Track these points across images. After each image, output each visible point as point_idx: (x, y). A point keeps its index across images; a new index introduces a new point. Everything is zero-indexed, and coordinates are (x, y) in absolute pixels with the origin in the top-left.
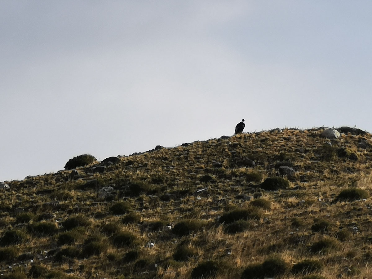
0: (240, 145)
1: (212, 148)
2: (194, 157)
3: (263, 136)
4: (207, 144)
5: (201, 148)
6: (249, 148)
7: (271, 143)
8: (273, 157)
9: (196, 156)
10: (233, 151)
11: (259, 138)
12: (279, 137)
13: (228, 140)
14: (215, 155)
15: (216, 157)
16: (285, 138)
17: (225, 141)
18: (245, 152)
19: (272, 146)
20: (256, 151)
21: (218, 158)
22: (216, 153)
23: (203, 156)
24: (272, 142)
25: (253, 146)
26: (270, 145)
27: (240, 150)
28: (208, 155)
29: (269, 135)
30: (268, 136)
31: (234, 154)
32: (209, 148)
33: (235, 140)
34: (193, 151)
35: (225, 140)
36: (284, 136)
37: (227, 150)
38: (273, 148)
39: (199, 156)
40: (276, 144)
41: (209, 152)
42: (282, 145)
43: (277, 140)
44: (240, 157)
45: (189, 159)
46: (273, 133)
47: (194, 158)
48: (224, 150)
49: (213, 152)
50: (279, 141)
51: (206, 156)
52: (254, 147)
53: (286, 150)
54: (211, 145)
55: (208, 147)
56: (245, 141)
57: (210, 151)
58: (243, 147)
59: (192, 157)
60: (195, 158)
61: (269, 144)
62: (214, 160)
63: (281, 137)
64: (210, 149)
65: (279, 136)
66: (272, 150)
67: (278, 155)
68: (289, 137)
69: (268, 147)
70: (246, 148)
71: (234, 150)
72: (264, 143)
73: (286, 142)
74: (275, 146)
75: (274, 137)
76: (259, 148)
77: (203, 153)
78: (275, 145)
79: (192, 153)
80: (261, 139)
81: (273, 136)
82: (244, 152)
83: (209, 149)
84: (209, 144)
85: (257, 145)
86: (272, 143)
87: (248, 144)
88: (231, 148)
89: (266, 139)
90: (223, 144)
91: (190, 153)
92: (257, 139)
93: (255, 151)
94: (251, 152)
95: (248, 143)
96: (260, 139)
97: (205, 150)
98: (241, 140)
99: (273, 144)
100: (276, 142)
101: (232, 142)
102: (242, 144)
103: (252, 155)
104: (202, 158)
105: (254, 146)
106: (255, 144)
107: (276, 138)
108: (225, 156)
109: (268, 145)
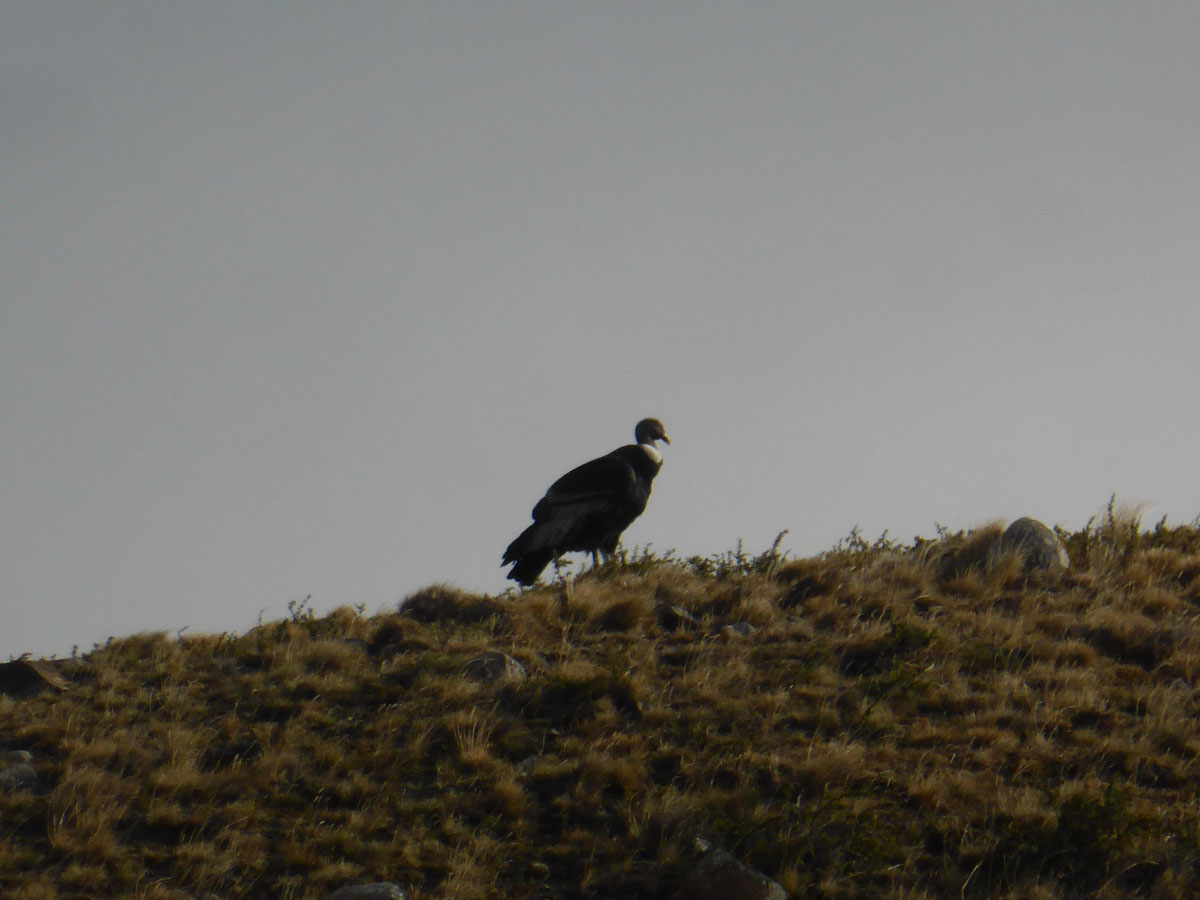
0: (624, 698)
1: (320, 728)
2: (121, 813)
3: (872, 610)
4: (256, 678)
5: (192, 721)
6: (724, 729)
7: (961, 690)
8: (990, 842)
9: (137, 806)
10: (548, 766)
11: (827, 623)
12: (1042, 626)
13: (481, 640)
14: (355, 801)
15: (356, 818)
16: (1106, 641)
17: (454, 652)
18: (683, 783)
19: (972, 717)
20: (795, 767)
21: (384, 834)
22: (361, 781)
23: (213, 809)
24: (964, 670)
25: (765, 710)
26: (947, 710)
27: (621, 751)
28: (266, 801)
29: (928, 593)
30: (923, 607)
31: (562, 800)
32: (281, 716)
33: (566, 646)
34: (103, 747)
35: (455, 641)
36: (1095, 617)
37: (476, 751)
38: (979, 743)
39: (174, 812)
40: (1019, 704)
41: (289, 768)
42: (1086, 718)
43: (1023, 658)
44: (620, 826)
45: (60, 839)
46: (971, 579)
47: (119, 827)
48: (444, 744)
49: (322, 767)
50: (1044, 670)
51: (251, 806)
52: (777, 727)
53: (1126, 774)
54: (307, 692)
55: (266, 714)
56: (669, 650)
57: (290, 756)
58: (657, 722)
59: (100, 819)
60: (133, 829)
61: (934, 696)
62: (338, 851)
63: (1069, 620)
64: (293, 730)
65: (1047, 608)
66: (976, 766)
67: (1039, 821)
68: (1150, 625)
69: (931, 729)
70: (683, 733)
71: (551, 748)
72: (876, 679)
73: (1123, 678)
74: (1003, 723)
75: (991, 619)
76: (830, 732)
77: (213, 778)
78: (1002, 711)
79: (97, 777)
80: (851, 639)
81: (979, 609)
82: (664, 771)
83: (276, 739)
84: (278, 680)
85: (810, 701)
86: (976, 687)
87: (707, 691)
88: (519, 732)
89: (906, 642)
90: (429, 681)
91: (72, 775)
92: (799, 638)
93: (781, 768)
94: (746, 778)
95: (702, 679)
96: (835, 640)
97: (234, 739)
98: (625, 642)
99: (985, 697)
100: (1010, 682)
101: (536, 659)
102: (640, 684)
103: (760, 811)
104: (208, 834)
105: (776, 717)
106: (782, 696)
107: (1016, 631)
108: (459, 811)
109: (926, 710)
